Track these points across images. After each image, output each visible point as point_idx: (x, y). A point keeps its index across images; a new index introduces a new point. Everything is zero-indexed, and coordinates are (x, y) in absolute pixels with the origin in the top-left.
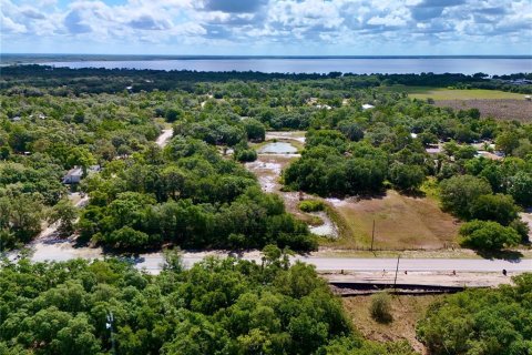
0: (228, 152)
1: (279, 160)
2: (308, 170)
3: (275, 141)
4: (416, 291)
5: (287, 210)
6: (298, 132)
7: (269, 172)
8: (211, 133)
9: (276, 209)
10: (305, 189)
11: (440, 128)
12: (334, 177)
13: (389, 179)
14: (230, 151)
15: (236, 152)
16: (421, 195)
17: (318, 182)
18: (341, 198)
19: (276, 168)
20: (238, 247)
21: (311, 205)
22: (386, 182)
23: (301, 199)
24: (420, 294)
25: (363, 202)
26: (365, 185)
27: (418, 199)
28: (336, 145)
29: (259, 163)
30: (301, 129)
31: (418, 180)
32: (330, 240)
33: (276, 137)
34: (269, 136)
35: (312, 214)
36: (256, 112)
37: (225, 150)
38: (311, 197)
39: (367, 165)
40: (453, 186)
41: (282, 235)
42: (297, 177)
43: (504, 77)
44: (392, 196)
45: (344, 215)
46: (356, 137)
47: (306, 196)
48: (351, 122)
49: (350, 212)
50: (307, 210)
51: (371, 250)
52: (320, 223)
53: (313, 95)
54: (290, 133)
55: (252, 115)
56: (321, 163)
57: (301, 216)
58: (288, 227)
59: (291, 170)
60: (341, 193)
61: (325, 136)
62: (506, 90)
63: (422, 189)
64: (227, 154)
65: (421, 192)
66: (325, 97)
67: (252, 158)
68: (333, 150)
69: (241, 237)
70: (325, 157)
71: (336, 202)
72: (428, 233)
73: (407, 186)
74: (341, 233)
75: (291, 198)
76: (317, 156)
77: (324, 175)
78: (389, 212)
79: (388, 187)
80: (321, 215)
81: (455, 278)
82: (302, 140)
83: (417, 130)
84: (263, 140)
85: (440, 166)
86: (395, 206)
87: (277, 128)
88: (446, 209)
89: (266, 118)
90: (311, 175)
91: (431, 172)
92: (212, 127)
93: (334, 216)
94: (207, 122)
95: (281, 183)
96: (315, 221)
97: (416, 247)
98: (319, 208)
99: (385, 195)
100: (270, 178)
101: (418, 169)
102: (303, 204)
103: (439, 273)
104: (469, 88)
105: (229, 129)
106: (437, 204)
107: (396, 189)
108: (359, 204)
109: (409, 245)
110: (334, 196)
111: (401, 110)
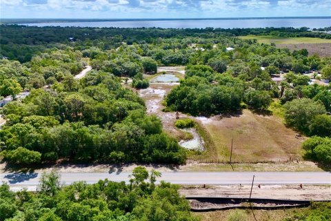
0: (128, 81)
1: (164, 87)
2: (183, 95)
3: (164, 73)
4: (268, 205)
5: (164, 129)
6: (181, 67)
7: (156, 97)
8: (118, 68)
9: (154, 129)
10: (181, 109)
11: (281, 63)
12: (203, 101)
13: (244, 101)
14: (130, 81)
15: (134, 82)
16: (269, 113)
17: (190, 104)
18: (208, 116)
19: (162, 93)
20: (118, 164)
21: (185, 123)
22: (243, 104)
23: (178, 118)
24: (272, 209)
25: (225, 119)
26: (226, 107)
27: (267, 117)
28: (206, 76)
29: (150, 89)
30: (183, 65)
31: (266, 102)
32: (197, 153)
33: (165, 71)
34: (160, 70)
35: (184, 130)
36: (152, 53)
37: (127, 80)
38: (185, 116)
39: (228, 91)
40: (295, 108)
41: (156, 152)
42: (176, 101)
43: (321, 30)
44: (247, 114)
45: (209, 130)
46: (221, 69)
47: (181, 115)
48: (218, 60)
49: (215, 129)
50: (181, 127)
51: (229, 163)
52: (190, 138)
53: (193, 42)
54: (175, 68)
55: (149, 55)
56: (193, 90)
57: (176, 132)
58: (162, 145)
59: (171, 95)
60: (208, 113)
61: (198, 69)
62: (323, 37)
63: (270, 109)
64: (126, 83)
65: (269, 112)
66: (201, 43)
67: (145, 86)
68: (203, 79)
69: (121, 154)
70: (196, 85)
71: (203, 120)
72: (275, 146)
73: (258, 107)
74: (206, 146)
75: (170, 117)
76: (190, 85)
77: (195, 99)
78: (245, 128)
79: (244, 107)
80: (192, 131)
81: (302, 192)
82: (183, 72)
83: (265, 64)
84: (156, 72)
85: (283, 91)
86: (249, 123)
87: (166, 64)
88: (289, 125)
89: (159, 57)
90: (185, 99)
91: (276, 95)
92: (119, 64)
93: (202, 132)
94: (116, 60)
95: (163, 105)
96: (187, 136)
97: (266, 159)
98: (191, 125)
99: (241, 114)
100: (157, 101)
101: (267, 94)
102: (178, 123)
103: (288, 187)
104: (298, 36)
105: (131, 65)
106: (281, 121)
107: (250, 109)
108: (221, 122)
110: (203, 115)
111: (253, 51)
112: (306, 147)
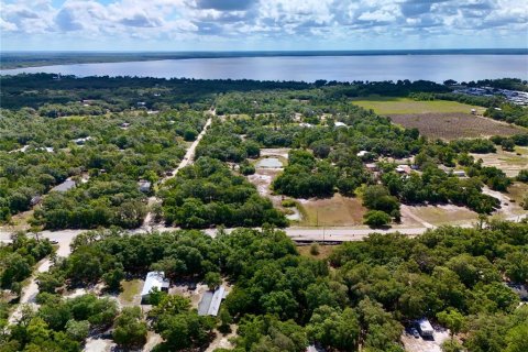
1: (270, 173)
2: (287, 182)
3: (267, 157)
5: (274, 207)
6: (284, 149)
7: (263, 182)
9: (268, 206)
10: (286, 193)
12: (302, 186)
14: (237, 166)
15: (241, 168)
16: (354, 196)
17: (293, 189)
18: (306, 199)
19: (268, 179)
20: (248, 225)
21: (289, 203)
22: (335, 188)
23: (283, 200)
25: (320, 201)
26: (321, 191)
27: (351, 199)
29: (257, 175)
30: (286, 147)
31: (351, 188)
32: (297, 222)
33: (268, 154)
34: (264, 152)
35: (288, 208)
37: (233, 166)
38: (289, 198)
39: (322, 178)
41: (271, 219)
42: (281, 186)
44: (337, 196)
45: (306, 208)
46: (323, 154)
47: (286, 198)
49: (310, 207)
50: (286, 206)
51: (317, 226)
52: (293, 213)
53: (298, 111)
54: (278, 150)
56: (295, 177)
57: (282, 209)
58: (274, 215)
59: (277, 181)
60: (306, 196)
63: (356, 192)
64: (234, 168)
65: (355, 194)
66: (307, 115)
67: (252, 172)
68: (304, 167)
69: (251, 220)
70: (298, 173)
71: (303, 201)
72: (349, 218)
73: (347, 191)
74: (304, 218)
75: (277, 199)
76: (292, 173)
77: (297, 185)
78: (332, 207)
79: (336, 191)
80: (294, 209)
82: (286, 156)
83: (367, 148)
84: (259, 156)
86: (337, 203)
87: (269, 146)
89: (260, 139)
90: (289, 185)
92: (223, 148)
93: (301, 209)
95: (271, 189)
96: (290, 212)
98: (293, 205)
99: (333, 196)
100: (264, 186)
102: (283, 203)
103: (346, 236)
105: (235, 150)
106: (361, 201)
107: (340, 193)
108: (316, 202)
109: (338, 223)
110: (303, 197)
112: (365, 217)
